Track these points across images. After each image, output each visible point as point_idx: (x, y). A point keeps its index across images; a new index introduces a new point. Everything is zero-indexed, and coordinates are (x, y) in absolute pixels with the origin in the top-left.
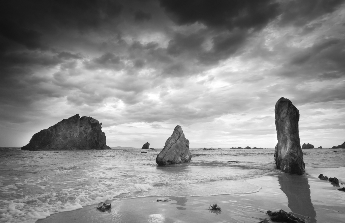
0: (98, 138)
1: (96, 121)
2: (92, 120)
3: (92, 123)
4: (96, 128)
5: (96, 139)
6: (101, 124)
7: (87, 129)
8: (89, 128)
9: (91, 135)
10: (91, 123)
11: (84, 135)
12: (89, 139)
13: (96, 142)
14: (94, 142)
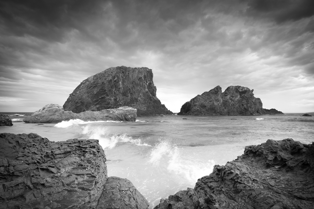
0: (247, 105)
1: (246, 89)
2: (241, 88)
3: (241, 91)
4: (245, 95)
5: (245, 106)
6: (253, 90)
7: (233, 97)
8: (236, 97)
9: (239, 102)
10: (239, 91)
11: (230, 103)
12: (237, 106)
13: (245, 108)
14: (243, 109)
